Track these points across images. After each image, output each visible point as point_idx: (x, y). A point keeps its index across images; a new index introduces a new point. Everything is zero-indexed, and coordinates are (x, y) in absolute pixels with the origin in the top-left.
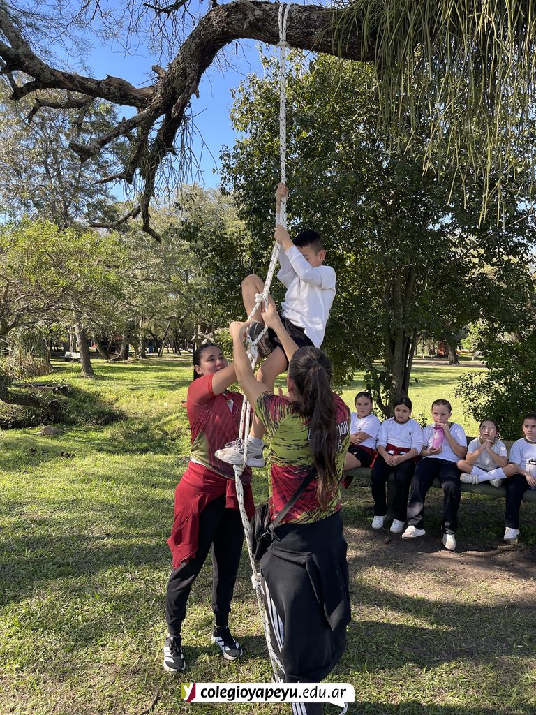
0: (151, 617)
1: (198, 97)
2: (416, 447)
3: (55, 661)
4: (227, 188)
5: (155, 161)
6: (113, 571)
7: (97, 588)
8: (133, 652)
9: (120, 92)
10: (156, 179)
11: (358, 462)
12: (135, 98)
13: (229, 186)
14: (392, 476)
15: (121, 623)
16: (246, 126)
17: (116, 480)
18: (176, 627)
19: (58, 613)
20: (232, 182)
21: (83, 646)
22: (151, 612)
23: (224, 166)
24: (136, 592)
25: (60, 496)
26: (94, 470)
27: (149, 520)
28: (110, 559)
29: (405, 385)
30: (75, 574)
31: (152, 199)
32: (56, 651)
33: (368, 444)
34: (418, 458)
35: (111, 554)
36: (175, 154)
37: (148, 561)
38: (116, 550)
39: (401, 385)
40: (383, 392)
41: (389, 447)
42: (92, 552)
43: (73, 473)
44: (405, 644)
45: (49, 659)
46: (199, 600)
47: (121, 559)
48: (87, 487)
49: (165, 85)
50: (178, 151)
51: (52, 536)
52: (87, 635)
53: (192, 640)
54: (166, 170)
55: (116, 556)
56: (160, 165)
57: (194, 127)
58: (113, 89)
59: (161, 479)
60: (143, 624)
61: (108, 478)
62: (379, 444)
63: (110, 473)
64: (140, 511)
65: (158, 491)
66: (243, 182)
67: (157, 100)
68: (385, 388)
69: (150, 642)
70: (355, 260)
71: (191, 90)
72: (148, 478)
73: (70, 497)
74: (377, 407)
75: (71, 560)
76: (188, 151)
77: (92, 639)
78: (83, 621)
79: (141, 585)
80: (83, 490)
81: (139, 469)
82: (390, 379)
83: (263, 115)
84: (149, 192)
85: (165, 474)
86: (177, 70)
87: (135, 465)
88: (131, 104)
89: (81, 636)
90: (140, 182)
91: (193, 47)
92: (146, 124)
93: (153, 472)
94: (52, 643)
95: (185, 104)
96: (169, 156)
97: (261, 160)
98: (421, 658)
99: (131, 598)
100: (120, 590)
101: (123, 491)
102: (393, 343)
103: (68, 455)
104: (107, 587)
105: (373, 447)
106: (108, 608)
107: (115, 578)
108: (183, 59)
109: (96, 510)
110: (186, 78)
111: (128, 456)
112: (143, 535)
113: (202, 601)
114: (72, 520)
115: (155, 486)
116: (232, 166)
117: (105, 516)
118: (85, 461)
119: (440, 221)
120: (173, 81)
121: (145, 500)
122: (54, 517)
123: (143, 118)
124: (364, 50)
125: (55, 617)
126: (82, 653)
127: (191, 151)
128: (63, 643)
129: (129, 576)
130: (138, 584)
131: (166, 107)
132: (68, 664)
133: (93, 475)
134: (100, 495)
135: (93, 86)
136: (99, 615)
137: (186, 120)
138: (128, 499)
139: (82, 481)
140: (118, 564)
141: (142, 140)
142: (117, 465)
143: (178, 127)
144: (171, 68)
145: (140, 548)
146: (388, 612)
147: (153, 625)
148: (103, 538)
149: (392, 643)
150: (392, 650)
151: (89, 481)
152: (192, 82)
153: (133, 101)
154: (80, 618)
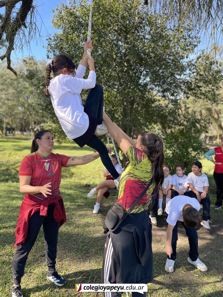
4: (50, 55)
16: (60, 26)
20: (53, 52)
23: (49, 45)
31: (13, 51)
36: (26, 27)
54: (21, 35)
56: (17, 32)
66: (58, 53)
116: (52, 45)
127: (35, 24)
137: (33, 8)
143: (29, 11)
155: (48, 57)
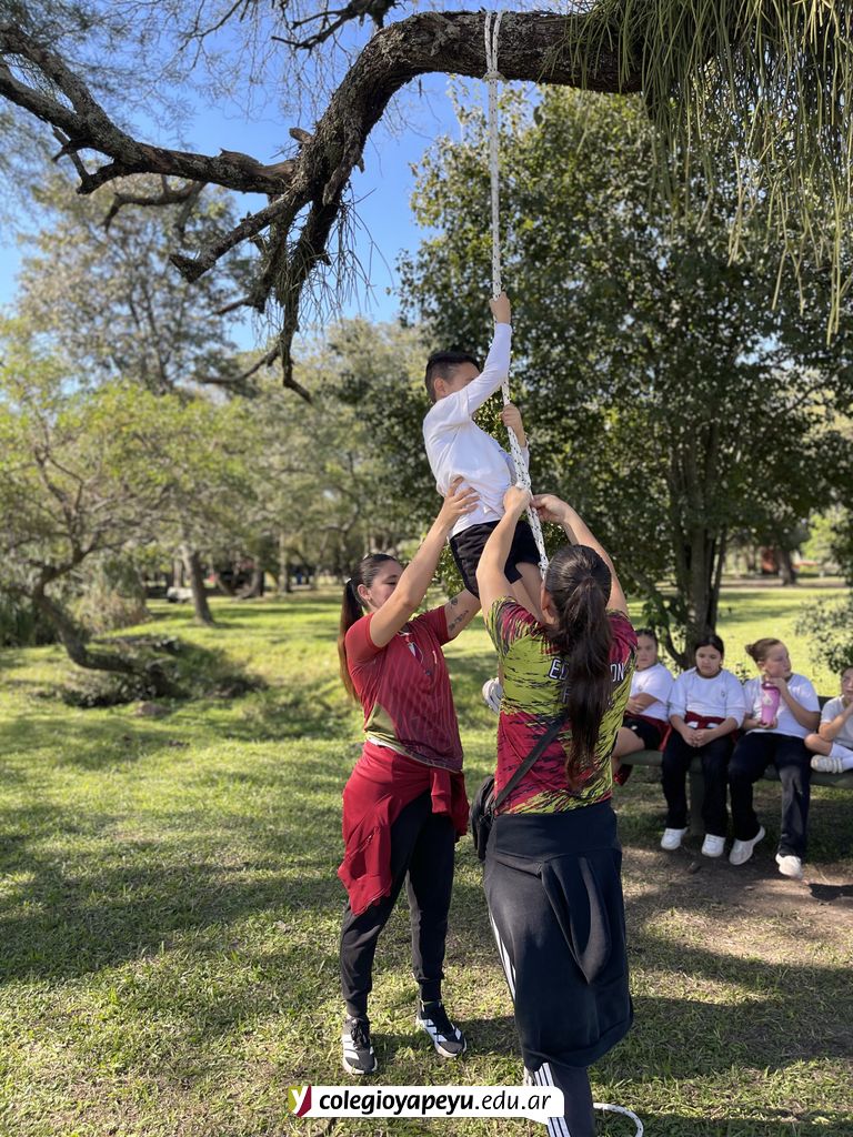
0: (319, 989)
1: (362, 170)
2: (734, 713)
3: (175, 1057)
4: (410, 315)
5: (300, 275)
6: (257, 919)
7: (234, 945)
8: (294, 1042)
9: (243, 174)
10: (301, 305)
11: (640, 742)
12: (265, 180)
13: (414, 315)
14: (697, 763)
15: (274, 999)
16: (437, 216)
17: (255, 780)
18: (359, 1004)
19: (177, 983)
20: (418, 306)
21: (217, 1034)
22: (319, 981)
23: (404, 283)
24: (295, 949)
25: (171, 808)
26: (221, 766)
27: (309, 842)
28: (253, 901)
29: (711, 618)
30: (201, 924)
31: (296, 336)
32: (175, 1042)
33: (654, 713)
34: (738, 734)
35: (253, 892)
36: (328, 263)
37: (311, 903)
38: (260, 887)
39: (705, 617)
40: (676, 629)
41: (690, 717)
42: (223, 891)
43: (189, 771)
44: (732, 1032)
45: (165, 1055)
46: (393, 963)
47: (270, 901)
48: (211, 792)
49: (311, 156)
50: (333, 257)
51: (160, 866)
52: (223, 1018)
53: (385, 1024)
54: (317, 289)
55: (262, 896)
56: (306, 282)
57: (356, 218)
58: (231, 169)
59: (324, 778)
60: (306, 1000)
61: (243, 778)
62: (672, 712)
63: (245, 770)
64: (294, 827)
65: (320, 796)
66: (435, 306)
67: (299, 181)
68: (678, 624)
69: (320, 1028)
70: (620, 421)
71: (352, 160)
72: (305, 775)
73: (186, 808)
74: (667, 654)
75: (193, 902)
76: (349, 257)
77: (230, 1022)
78: (216, 996)
79: (302, 939)
80: (206, 797)
81: (290, 764)
82: (685, 610)
83: (463, 198)
84: (291, 325)
85: (328, 770)
86: (329, 130)
87: (284, 757)
88: (260, 190)
89: (213, 1019)
90: (276, 310)
91: (353, 92)
92: (283, 218)
93: (312, 768)
94: (168, 1029)
95: (342, 182)
96: (320, 267)
97: (463, 268)
98: (760, 1053)
99: (288, 960)
100: (269, 948)
101: (269, 796)
102: (688, 549)
103: (179, 744)
104: (249, 943)
105: (664, 718)
106: (252, 976)
107: (262, 930)
108: (337, 112)
109: (227, 827)
110: (343, 142)
111: (271, 744)
112: (302, 864)
113: (398, 964)
114: (191, 843)
115: (316, 787)
116: (416, 282)
117: (240, 835)
118: (207, 753)
119: (757, 348)
120: (323, 148)
121: (302, 810)
122: (164, 838)
123: (279, 209)
124: (624, 73)
125: (173, 990)
126: (216, 1044)
127: (354, 256)
128: (186, 1030)
129: (283, 926)
130: (296, 939)
131: (313, 191)
132: (195, 1062)
133: (219, 773)
134: (230, 802)
135: (201, 165)
136: (240, 985)
137: (344, 209)
138: (274, 809)
139: (204, 783)
140: (264, 908)
141: (278, 244)
142: (254, 758)
143: (332, 221)
144: (319, 128)
145: (298, 883)
146: (701, 982)
147: (322, 1001)
148: (240, 869)
149: (710, 1030)
150: (711, 1041)
151: (214, 782)
152: (352, 148)
153: (262, 185)
154: (210, 990)
155: (404, 323)
